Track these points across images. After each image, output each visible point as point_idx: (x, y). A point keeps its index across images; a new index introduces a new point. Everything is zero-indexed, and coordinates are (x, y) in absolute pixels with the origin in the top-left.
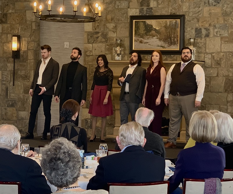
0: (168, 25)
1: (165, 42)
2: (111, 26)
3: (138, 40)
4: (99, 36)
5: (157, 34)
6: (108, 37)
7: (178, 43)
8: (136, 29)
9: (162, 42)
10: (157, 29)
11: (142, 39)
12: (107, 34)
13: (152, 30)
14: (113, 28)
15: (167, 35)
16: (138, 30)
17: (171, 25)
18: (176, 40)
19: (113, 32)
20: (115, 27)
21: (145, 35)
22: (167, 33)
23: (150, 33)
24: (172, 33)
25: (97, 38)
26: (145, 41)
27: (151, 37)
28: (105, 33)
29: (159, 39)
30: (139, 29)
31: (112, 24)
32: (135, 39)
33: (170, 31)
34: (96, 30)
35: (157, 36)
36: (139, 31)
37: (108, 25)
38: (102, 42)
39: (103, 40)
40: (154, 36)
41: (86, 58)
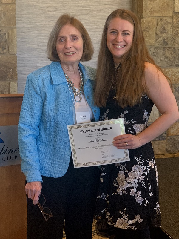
41: (148, 3)
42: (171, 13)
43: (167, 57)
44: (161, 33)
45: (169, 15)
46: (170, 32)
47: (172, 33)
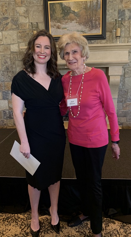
0: (88, 6)
1: (85, 26)
2: (21, 10)
3: (55, 25)
4: (9, 23)
5: (77, 18)
6: (19, 23)
7: (100, 26)
8: (51, 12)
9: (82, 26)
10: (76, 11)
11: (59, 24)
12: (18, 20)
13: (70, 12)
14: (24, 13)
15: (88, 18)
16: (54, 14)
17: (92, 6)
18: (97, 23)
19: (25, 17)
20: (27, 11)
21: (62, 20)
22: (87, 16)
23: (68, 17)
24: (93, 15)
25: (7, 24)
26: (63, 26)
27: (69, 21)
28: (15, 19)
29: (78, 23)
30: (56, 13)
31: (22, 8)
32: (51, 24)
33: (91, 14)
34: (4, 15)
35: (76, 20)
36: (56, 15)
37: (18, 9)
38: (13, 29)
39: (14, 27)
40: (73, 20)
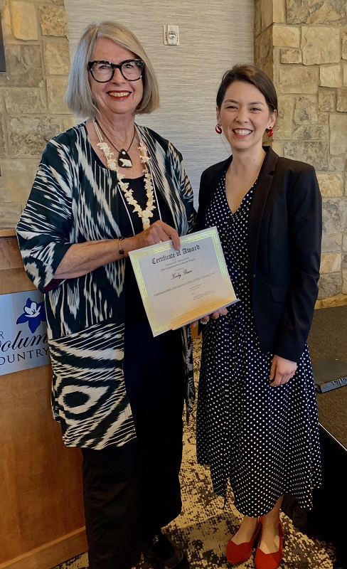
41: (281, 73)
42: (314, 89)
43: (310, 157)
44: (301, 120)
45: (311, 92)
46: (315, 119)
47: (316, 120)
